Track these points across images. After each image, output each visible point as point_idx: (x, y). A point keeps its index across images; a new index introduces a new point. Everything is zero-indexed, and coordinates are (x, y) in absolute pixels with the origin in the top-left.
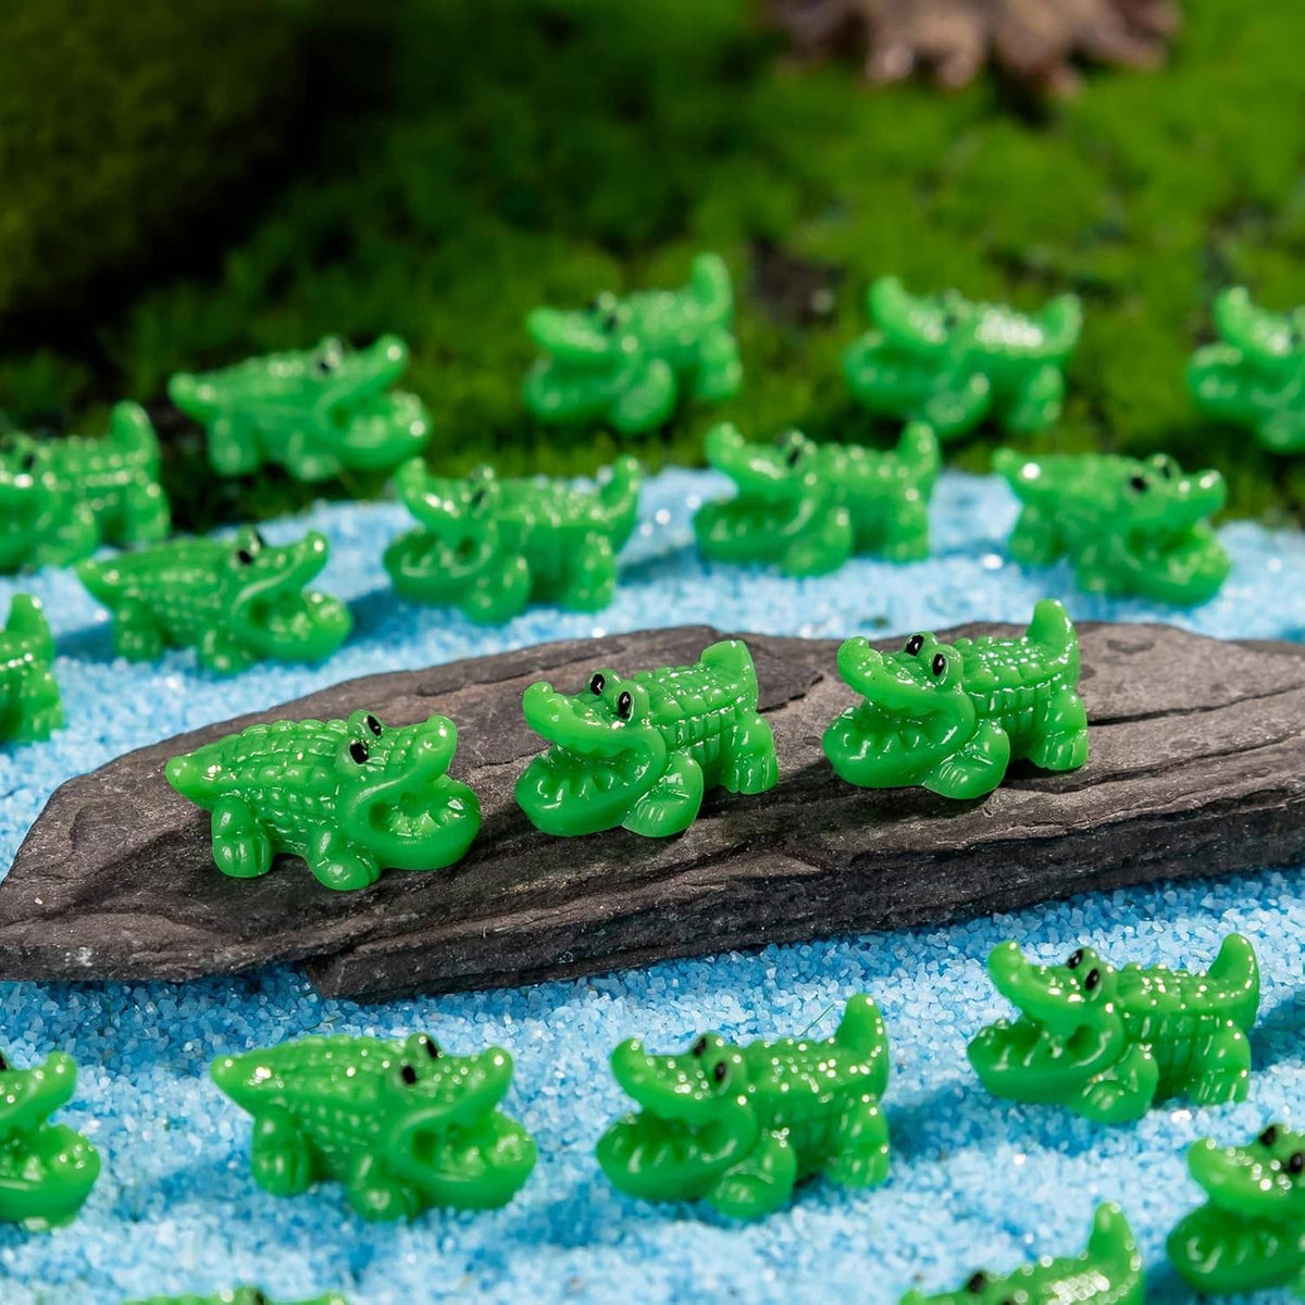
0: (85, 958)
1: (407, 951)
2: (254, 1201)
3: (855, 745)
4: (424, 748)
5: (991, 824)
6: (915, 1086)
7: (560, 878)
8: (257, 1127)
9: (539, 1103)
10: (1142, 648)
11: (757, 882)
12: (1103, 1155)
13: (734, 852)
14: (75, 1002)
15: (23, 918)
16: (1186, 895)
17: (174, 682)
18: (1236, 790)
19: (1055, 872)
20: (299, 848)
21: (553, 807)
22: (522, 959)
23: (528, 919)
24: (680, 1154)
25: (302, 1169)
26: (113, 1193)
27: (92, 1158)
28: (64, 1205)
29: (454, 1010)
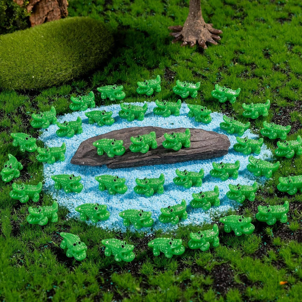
0: (83, 163)
1: (117, 164)
2: (99, 191)
3: (165, 144)
4: (120, 144)
5: (179, 153)
6: (168, 182)
7: (133, 157)
8: (100, 184)
9: (129, 182)
10: (198, 132)
11: (154, 158)
12: (186, 192)
13: (152, 155)
14: (82, 167)
15: (77, 158)
16: (200, 161)
17: (95, 127)
18: (205, 151)
19: (186, 159)
20: (106, 152)
21: (133, 149)
22: (128, 165)
23: (130, 161)
24: (142, 190)
25: (104, 188)
26: (84, 190)
27: (83, 186)
28: (79, 191)
29: (121, 170)
